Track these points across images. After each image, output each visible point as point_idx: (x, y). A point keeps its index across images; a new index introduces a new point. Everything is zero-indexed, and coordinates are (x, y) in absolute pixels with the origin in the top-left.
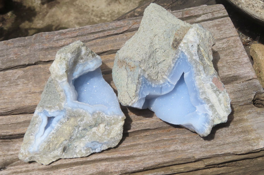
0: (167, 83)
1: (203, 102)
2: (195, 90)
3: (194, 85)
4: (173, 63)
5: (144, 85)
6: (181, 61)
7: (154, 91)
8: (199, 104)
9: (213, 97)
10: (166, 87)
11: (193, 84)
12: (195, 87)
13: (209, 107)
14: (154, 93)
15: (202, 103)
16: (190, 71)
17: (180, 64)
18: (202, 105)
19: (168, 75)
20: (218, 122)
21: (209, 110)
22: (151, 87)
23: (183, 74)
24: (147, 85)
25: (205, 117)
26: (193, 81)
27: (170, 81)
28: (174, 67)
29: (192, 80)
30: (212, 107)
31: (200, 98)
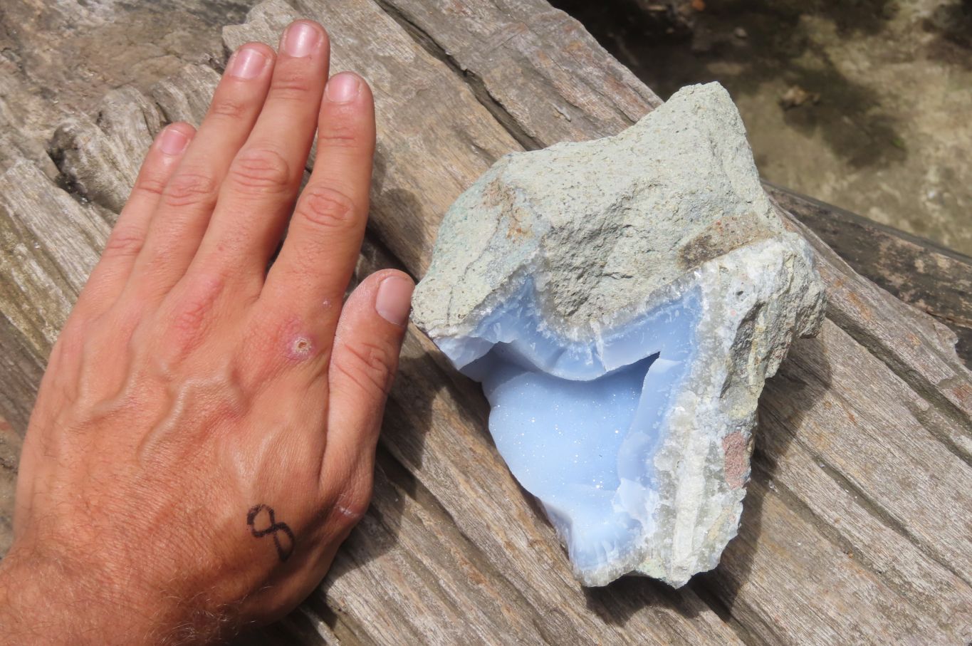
0: (589, 351)
1: (654, 481)
2: (655, 427)
3: (664, 412)
4: (647, 302)
5: (515, 305)
6: (677, 313)
7: (533, 346)
8: (638, 479)
9: (691, 487)
10: (577, 358)
11: (661, 408)
12: (660, 418)
13: (659, 507)
14: (531, 351)
15: (646, 482)
16: (680, 362)
17: (667, 321)
18: (644, 489)
19: (611, 327)
20: (652, 569)
21: (654, 518)
22: (530, 327)
23: (656, 356)
24: (523, 313)
25: (625, 526)
26: (667, 399)
27: (600, 349)
28: (641, 317)
29: (669, 393)
30: (669, 513)
31: (653, 462)
